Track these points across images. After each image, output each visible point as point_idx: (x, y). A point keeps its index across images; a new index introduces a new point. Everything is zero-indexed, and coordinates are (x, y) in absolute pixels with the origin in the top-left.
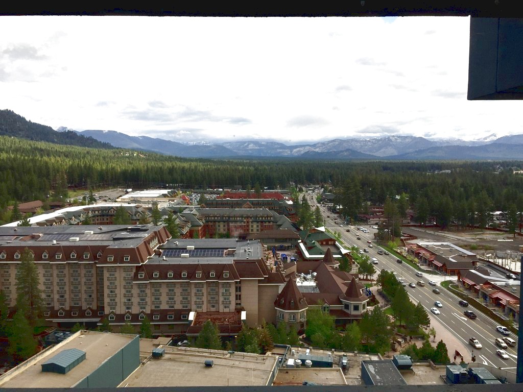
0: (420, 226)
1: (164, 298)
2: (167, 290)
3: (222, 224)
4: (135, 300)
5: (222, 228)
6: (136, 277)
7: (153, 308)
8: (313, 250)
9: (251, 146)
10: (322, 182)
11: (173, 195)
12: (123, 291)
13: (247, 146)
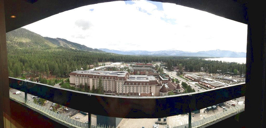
0: (186, 71)
1: (131, 90)
2: (136, 88)
4: (124, 90)
5: (138, 72)
6: (125, 84)
7: (129, 92)
8: (164, 78)
9: (140, 52)
10: (160, 61)
11: (123, 64)
12: (121, 87)
13: (139, 52)
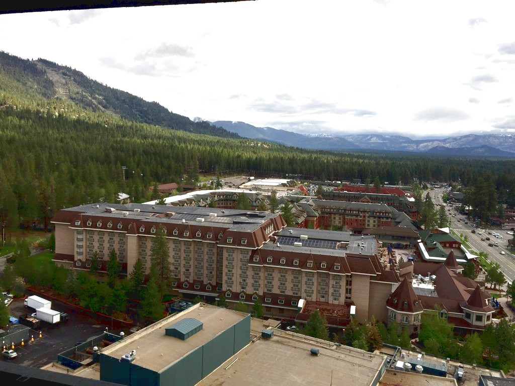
1: (276, 283)
2: (279, 276)
3: (337, 217)
4: (250, 281)
5: (337, 221)
6: (251, 260)
7: (266, 291)
8: (435, 252)
9: (374, 139)
11: (291, 185)
12: (240, 272)
13: (370, 139)
